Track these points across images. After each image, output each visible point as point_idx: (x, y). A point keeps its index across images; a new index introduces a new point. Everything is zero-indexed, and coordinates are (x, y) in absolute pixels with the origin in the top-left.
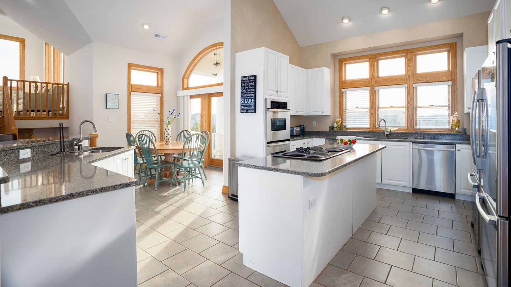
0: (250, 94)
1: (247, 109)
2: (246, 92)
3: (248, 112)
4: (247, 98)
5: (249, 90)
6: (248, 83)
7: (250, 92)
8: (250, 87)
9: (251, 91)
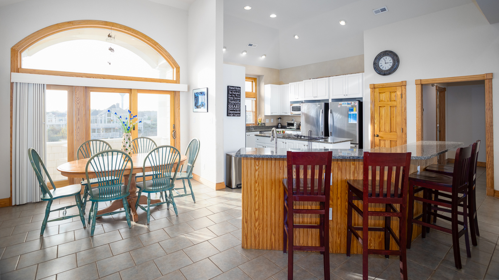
0: (237, 101)
1: (234, 113)
2: (233, 99)
3: (235, 116)
4: (234, 104)
5: (236, 98)
6: (235, 92)
7: (236, 99)
8: (236, 96)
9: (238, 99)
